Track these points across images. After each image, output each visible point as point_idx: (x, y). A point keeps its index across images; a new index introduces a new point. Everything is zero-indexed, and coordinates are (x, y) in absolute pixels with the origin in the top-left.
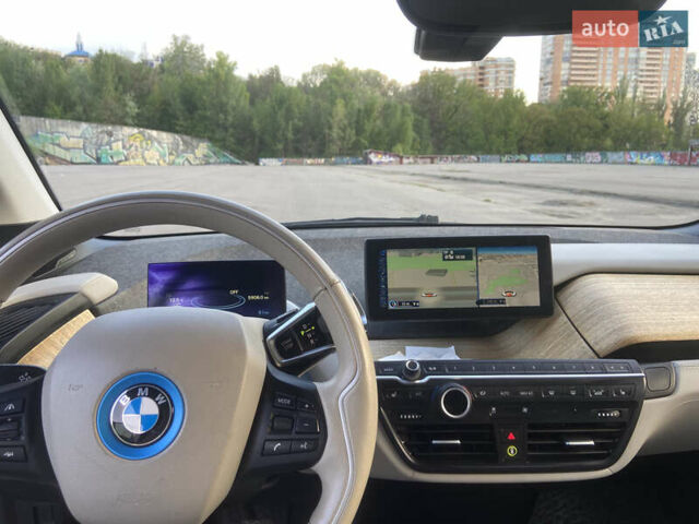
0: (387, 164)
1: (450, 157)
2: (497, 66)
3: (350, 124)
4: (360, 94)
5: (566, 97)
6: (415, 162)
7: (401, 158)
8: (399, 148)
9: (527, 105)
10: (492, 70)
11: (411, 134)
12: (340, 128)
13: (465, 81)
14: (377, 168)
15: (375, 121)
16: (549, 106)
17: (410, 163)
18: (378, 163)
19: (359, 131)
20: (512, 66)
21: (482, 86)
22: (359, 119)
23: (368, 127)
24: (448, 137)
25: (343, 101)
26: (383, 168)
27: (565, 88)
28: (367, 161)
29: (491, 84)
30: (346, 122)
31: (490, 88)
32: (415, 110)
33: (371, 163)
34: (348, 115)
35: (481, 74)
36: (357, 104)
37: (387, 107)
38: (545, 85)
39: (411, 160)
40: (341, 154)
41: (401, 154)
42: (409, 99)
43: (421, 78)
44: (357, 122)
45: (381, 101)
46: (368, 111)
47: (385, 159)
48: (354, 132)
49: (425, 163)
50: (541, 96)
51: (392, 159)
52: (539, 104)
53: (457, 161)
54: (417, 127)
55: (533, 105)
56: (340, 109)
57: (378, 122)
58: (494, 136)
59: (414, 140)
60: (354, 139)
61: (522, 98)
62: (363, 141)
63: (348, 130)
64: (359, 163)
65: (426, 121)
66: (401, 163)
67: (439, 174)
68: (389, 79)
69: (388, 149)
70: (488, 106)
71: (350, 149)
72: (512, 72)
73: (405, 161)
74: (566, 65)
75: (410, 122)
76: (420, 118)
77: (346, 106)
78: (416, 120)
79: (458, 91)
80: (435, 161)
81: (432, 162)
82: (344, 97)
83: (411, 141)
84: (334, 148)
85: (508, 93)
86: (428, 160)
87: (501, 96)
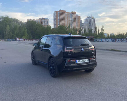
0: (21, 41)
2: (45, 20)
4: (13, 24)
6: (28, 41)
7: (25, 40)
8: (24, 37)
11: (26, 34)
12: (8, 32)
13: (38, 23)
16: (56, 29)
18: (19, 41)
20: (48, 20)
21: (42, 24)
22: (13, 30)
23: (16, 32)
24: (35, 35)
27: (59, 26)
28: (16, 40)
29: (44, 23)
30: (10, 31)
31: (44, 24)
32: (27, 29)
33: (17, 40)
34: (10, 29)
35: (41, 21)
36: (13, 27)
37: (20, 27)
38: (55, 24)
39: (27, 40)
40: (8, 38)
42: (25, 26)
43: (27, 21)
45: (18, 26)
46: (15, 28)
47: (21, 40)
48: (12, 33)
52: (54, 28)
54: (27, 32)
55: (53, 28)
56: (8, 28)
57: (18, 31)
59: (27, 35)
60: (12, 35)
61: (51, 27)
62: (15, 35)
63: (10, 33)
64: (14, 41)
65: (30, 31)
66: (25, 41)
68: (20, 21)
69: (21, 38)
71: (11, 37)
72: (48, 21)
73: (26, 40)
74: (59, 21)
77: (10, 27)
78: (27, 31)
79: (37, 25)
80: (33, 40)
82: (9, 25)
85: (48, 26)
86: (31, 40)
87: (46, 26)
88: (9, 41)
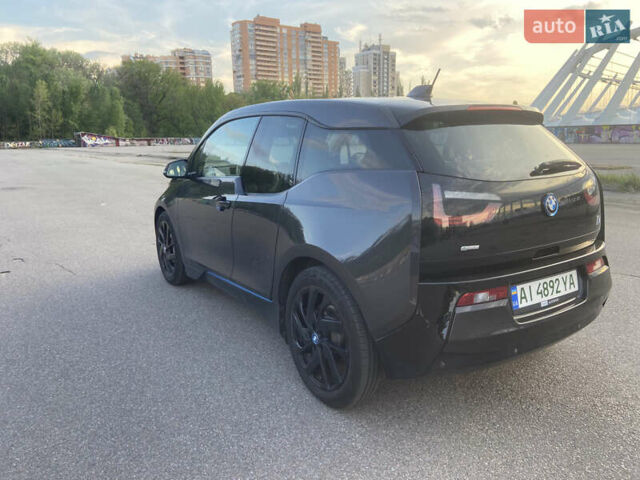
0: (102, 146)
1: (165, 139)
2: (195, 57)
3: (54, 106)
4: (62, 77)
5: (256, 89)
6: (133, 145)
7: (117, 140)
8: (112, 130)
9: (226, 94)
10: (191, 61)
11: (123, 117)
12: (44, 110)
13: (168, 69)
14: (93, 150)
15: (82, 103)
16: (244, 95)
17: (127, 145)
18: (92, 146)
19: (67, 113)
20: (209, 58)
21: (184, 74)
22: (65, 100)
23: (76, 108)
24: (158, 121)
25: (44, 82)
26: (101, 150)
27: (255, 81)
28: (80, 144)
29: (193, 73)
30: (50, 104)
31: (192, 76)
32: (124, 95)
33: (85, 145)
34: (53, 97)
35: (181, 63)
36: (60, 86)
37: (93, 89)
38: (238, 77)
39: (128, 142)
40: (49, 136)
41: (116, 136)
42: (120, 82)
43: (124, 63)
44: (63, 104)
45: (85, 84)
46: (74, 93)
47: (101, 141)
48: (60, 114)
49: (141, 145)
50: (235, 86)
51: (107, 141)
52: (236, 93)
53: (173, 143)
54: (127, 110)
55: (231, 93)
56: (42, 90)
57: (86, 105)
58: (202, 121)
59: (127, 123)
60: (61, 121)
61: (222, 88)
62: (72, 123)
63: (54, 111)
64: (70, 146)
65: (136, 105)
66: (118, 145)
68: (91, 63)
69: (101, 132)
70: (193, 93)
71: (58, 131)
72: (209, 64)
73: (121, 143)
74: (253, 62)
75: (120, 105)
76: (130, 102)
77: (48, 87)
78: (125, 103)
79: (164, 77)
80: (152, 143)
81: (149, 145)
82: (46, 78)
83: (124, 124)
84: (40, 130)
85: (209, 82)
86: (146, 142)
87: (203, 85)
88: (50, 146)
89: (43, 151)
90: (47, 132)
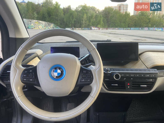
0: (96, 30)
1: (111, 28)
2: (124, 6)
3: (87, 20)
4: (90, 13)
5: (140, 14)
6: (103, 29)
7: (99, 28)
8: (99, 26)
9: (131, 16)
10: (122, 7)
11: (102, 22)
12: (85, 21)
13: (116, 10)
14: (94, 31)
16: (136, 16)
17: (101, 30)
18: (94, 30)
19: (90, 21)
21: (120, 11)
23: (92, 20)
24: (111, 23)
25: (86, 14)
26: (95, 31)
27: (140, 12)
28: (91, 29)
30: (86, 19)
31: (122, 11)
33: (92, 29)
34: (87, 18)
35: (119, 8)
36: (89, 15)
37: (96, 16)
38: (135, 11)
39: (102, 29)
40: (85, 27)
41: (99, 27)
42: (102, 14)
43: (105, 9)
44: (89, 19)
45: (95, 14)
46: (91, 17)
47: (96, 29)
48: (88, 22)
49: (105, 30)
50: (134, 13)
51: (97, 29)
52: (134, 15)
53: (113, 29)
54: (103, 21)
55: (132, 15)
56: (85, 16)
57: (94, 19)
58: (122, 23)
59: (103, 24)
60: (88, 23)
61: (129, 14)
62: (90, 24)
63: (87, 21)
64: (89, 29)
65: (106, 19)
66: (99, 29)
67: (109, 32)
68: (97, 9)
69: (96, 26)
70: (121, 16)
71: (87, 26)
72: (127, 7)
73: (100, 29)
75: (102, 19)
76: (104, 18)
77: (86, 15)
78: (103, 19)
79: (114, 12)
80: (108, 29)
81: (107, 29)
82: (86, 13)
83: (102, 24)
84: (83, 26)
85: (126, 12)
86: (106, 29)
87: (124, 13)
88: (85, 29)
89: (83, 31)
90: (85, 26)
